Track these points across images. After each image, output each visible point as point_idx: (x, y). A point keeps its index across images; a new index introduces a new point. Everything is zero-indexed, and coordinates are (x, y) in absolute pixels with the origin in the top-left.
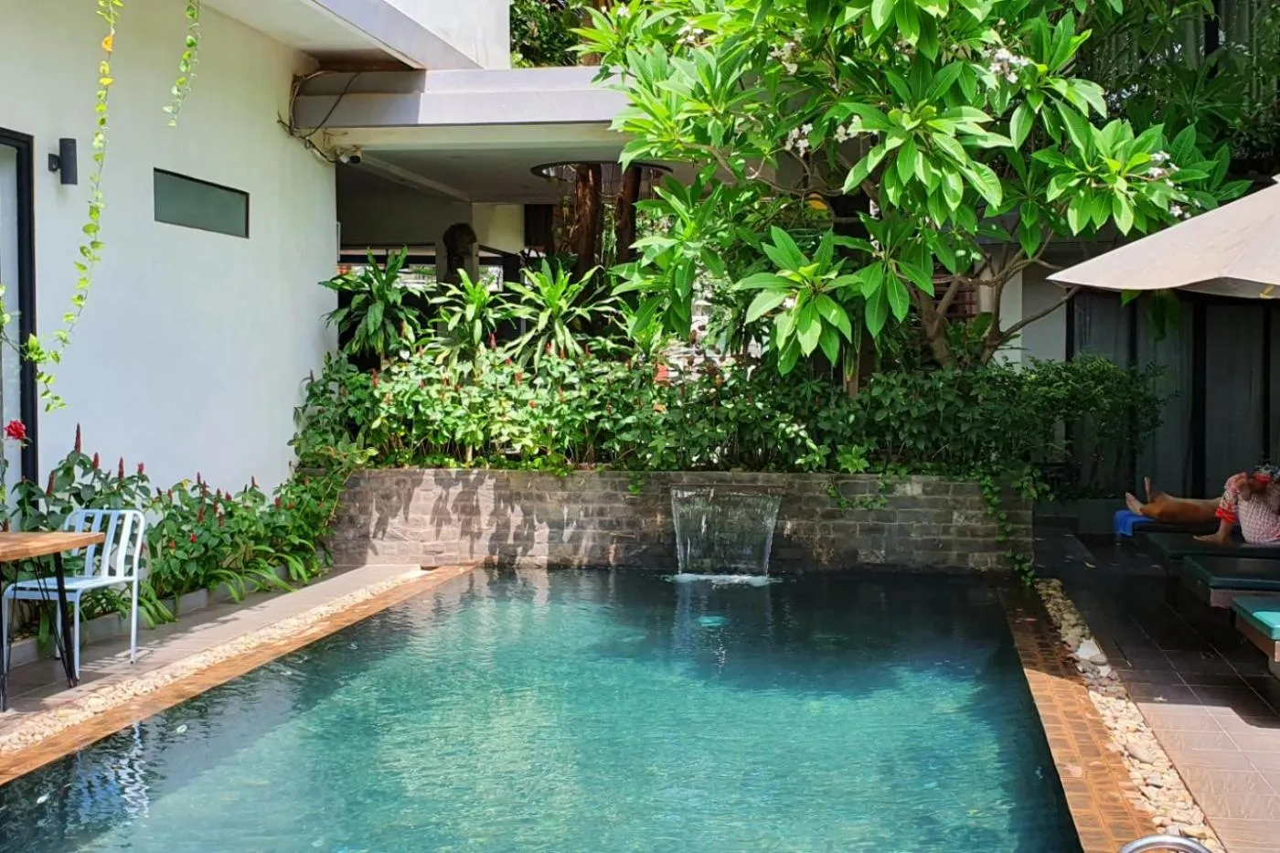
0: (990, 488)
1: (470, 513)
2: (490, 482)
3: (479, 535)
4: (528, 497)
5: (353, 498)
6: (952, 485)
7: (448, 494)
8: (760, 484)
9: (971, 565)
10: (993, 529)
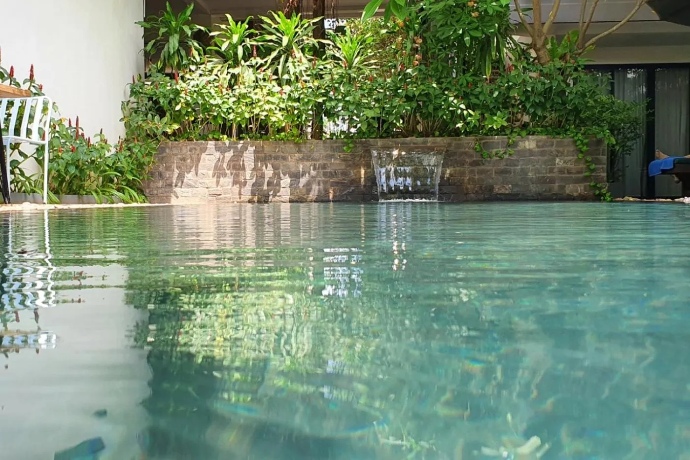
0: (582, 141)
1: (239, 169)
2: (251, 149)
3: (245, 183)
4: (276, 158)
5: (162, 160)
6: (555, 141)
7: (224, 157)
8: (429, 145)
9: (568, 192)
10: (582, 168)
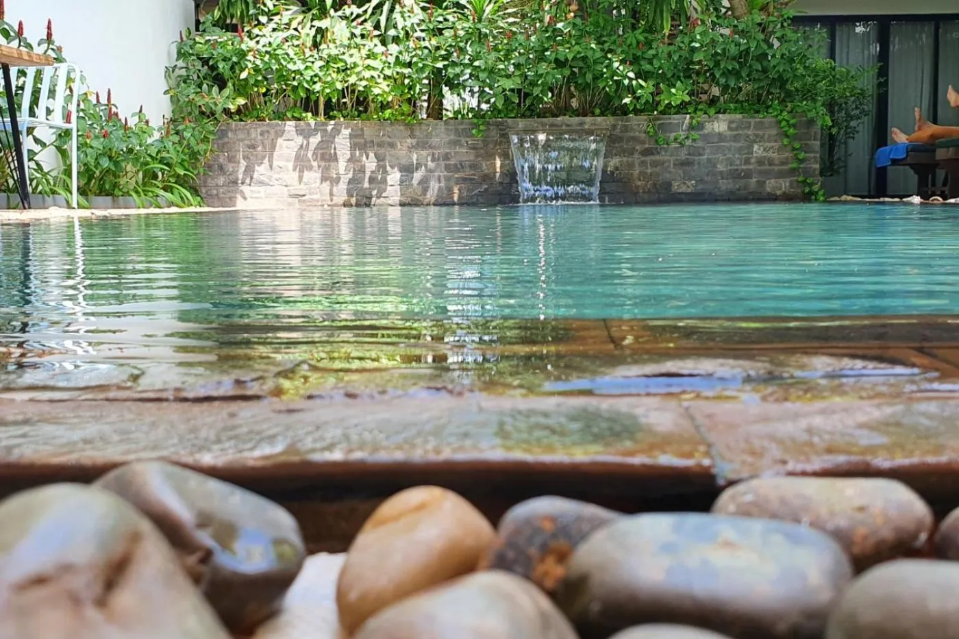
0: (788, 121)
1: (329, 161)
2: (346, 132)
3: (338, 180)
4: (380, 145)
5: (222, 148)
6: (752, 121)
7: (308, 143)
8: (586, 127)
9: (768, 190)
10: (787, 158)
